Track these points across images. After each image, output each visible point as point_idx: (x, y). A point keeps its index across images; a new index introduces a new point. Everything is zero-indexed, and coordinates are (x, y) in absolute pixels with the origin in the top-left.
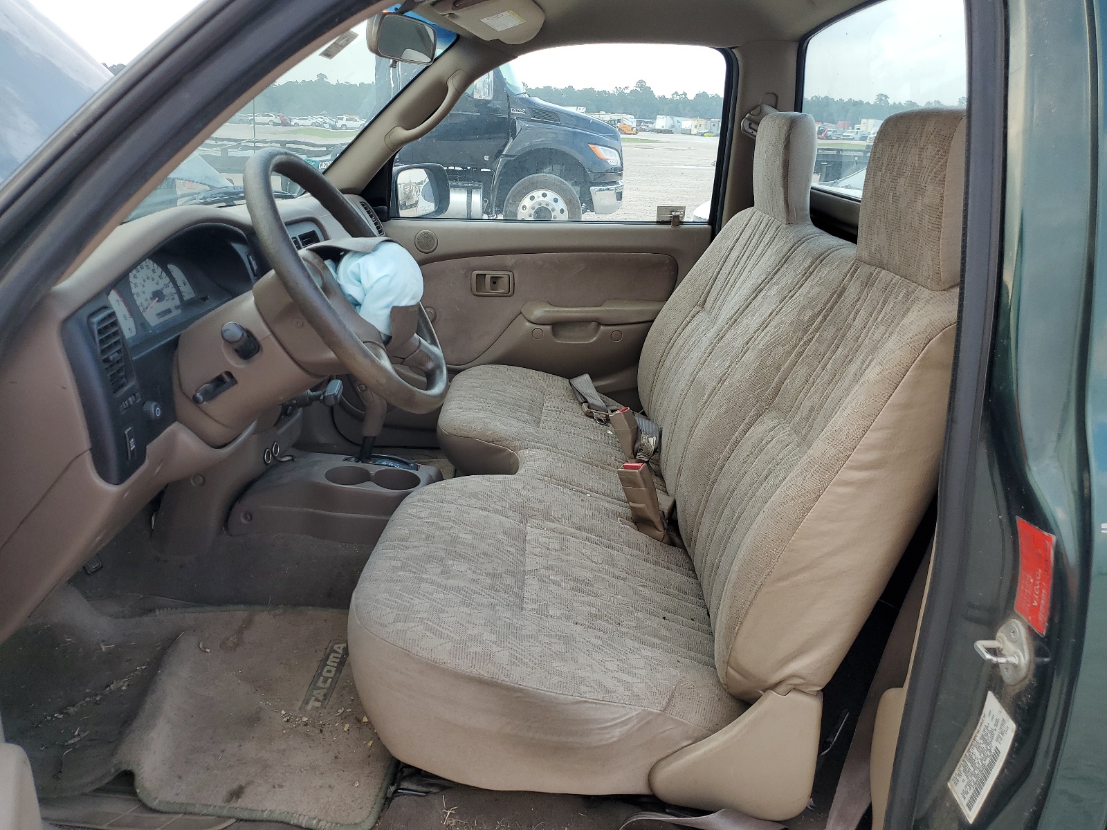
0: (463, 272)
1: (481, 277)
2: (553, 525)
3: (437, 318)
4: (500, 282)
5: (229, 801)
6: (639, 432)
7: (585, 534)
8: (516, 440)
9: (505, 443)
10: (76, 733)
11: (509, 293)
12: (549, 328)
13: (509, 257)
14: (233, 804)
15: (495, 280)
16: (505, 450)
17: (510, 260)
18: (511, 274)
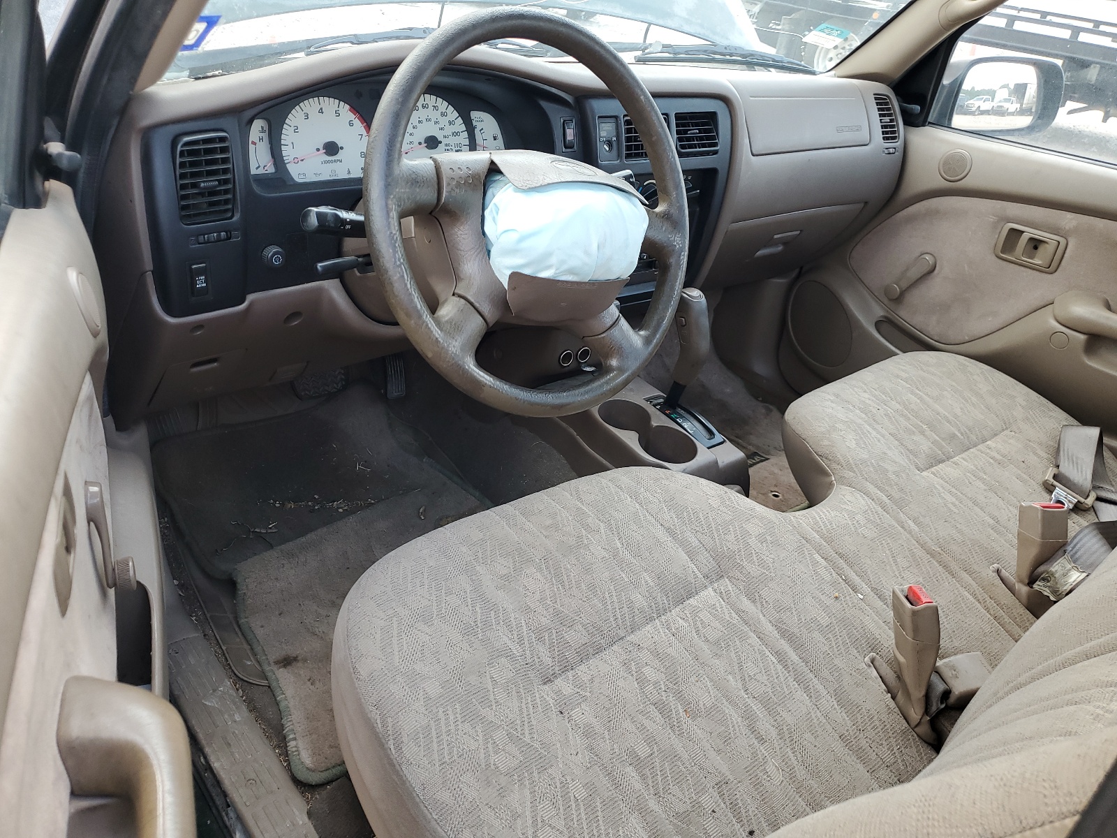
0: (992, 219)
1: (1015, 234)
2: (746, 604)
3: (936, 272)
4: (1041, 248)
5: (277, 663)
6: (1060, 552)
7: (784, 645)
8: (851, 469)
9: (834, 466)
10: (270, 526)
11: (1051, 268)
12: (1082, 337)
13: (1069, 215)
14: (275, 668)
15: (1035, 244)
16: (827, 475)
17: (1069, 220)
18: (1063, 241)
